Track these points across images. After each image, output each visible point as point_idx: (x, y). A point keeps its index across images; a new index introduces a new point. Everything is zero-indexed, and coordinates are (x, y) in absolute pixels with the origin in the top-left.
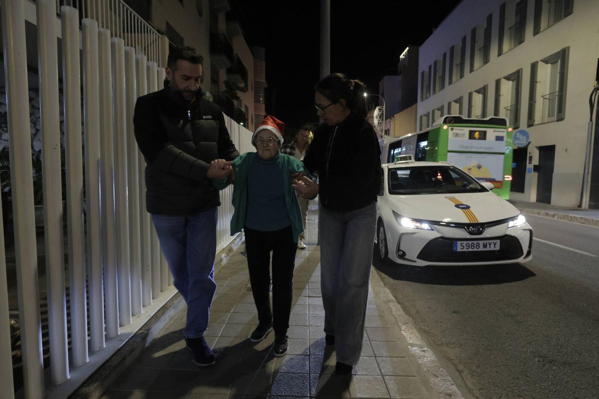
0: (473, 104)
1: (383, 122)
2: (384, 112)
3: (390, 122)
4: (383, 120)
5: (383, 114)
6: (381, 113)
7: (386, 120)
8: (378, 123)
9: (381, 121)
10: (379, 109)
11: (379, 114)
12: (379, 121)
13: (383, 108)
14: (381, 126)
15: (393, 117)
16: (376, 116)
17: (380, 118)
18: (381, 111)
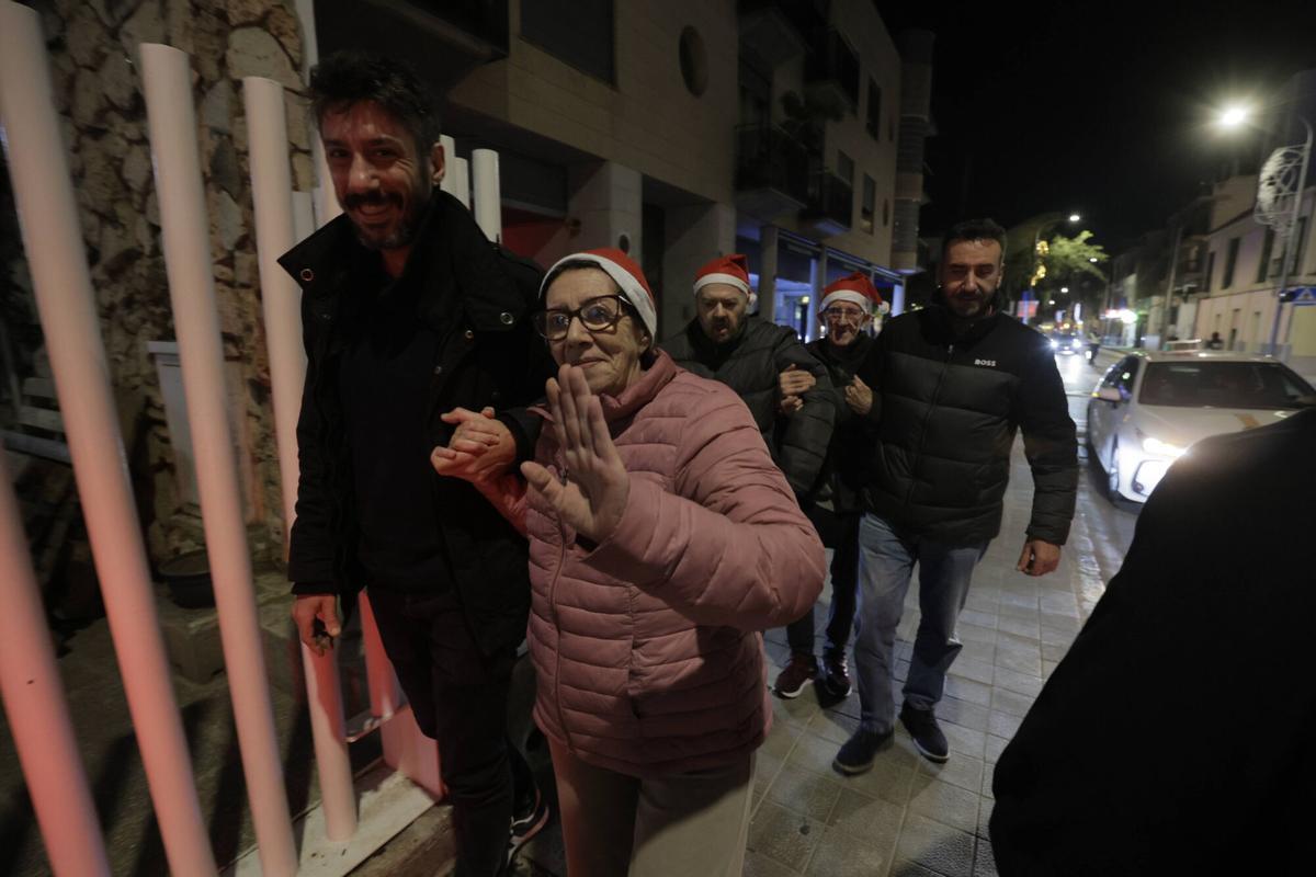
1: (1294, 195)
2: (1305, 164)
4: (1294, 188)
5: (1298, 168)
6: (1290, 166)
7: (1306, 188)
8: (1277, 198)
9: (1286, 192)
10: (1285, 155)
11: (1280, 172)
12: (1279, 191)
13: (1301, 149)
14: (1283, 208)
16: (1271, 178)
17: (1285, 181)
18: (1289, 162)
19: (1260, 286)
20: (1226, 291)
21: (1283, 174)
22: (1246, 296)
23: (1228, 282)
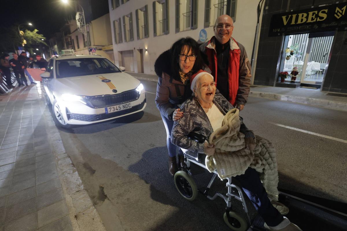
0: (157, 11)
1: (84, 25)
3: (89, 26)
4: (84, 23)
5: (83, 18)
6: (81, 17)
7: (86, 24)
8: (81, 25)
9: (82, 24)
10: (79, 14)
11: (80, 18)
12: (81, 23)
13: (82, 13)
14: (83, 28)
15: (91, 22)
16: (78, 20)
17: (81, 21)
18: (81, 16)
19: (85, 48)
20: (79, 50)
21: (80, 19)
22: (83, 51)
23: (78, 47)
